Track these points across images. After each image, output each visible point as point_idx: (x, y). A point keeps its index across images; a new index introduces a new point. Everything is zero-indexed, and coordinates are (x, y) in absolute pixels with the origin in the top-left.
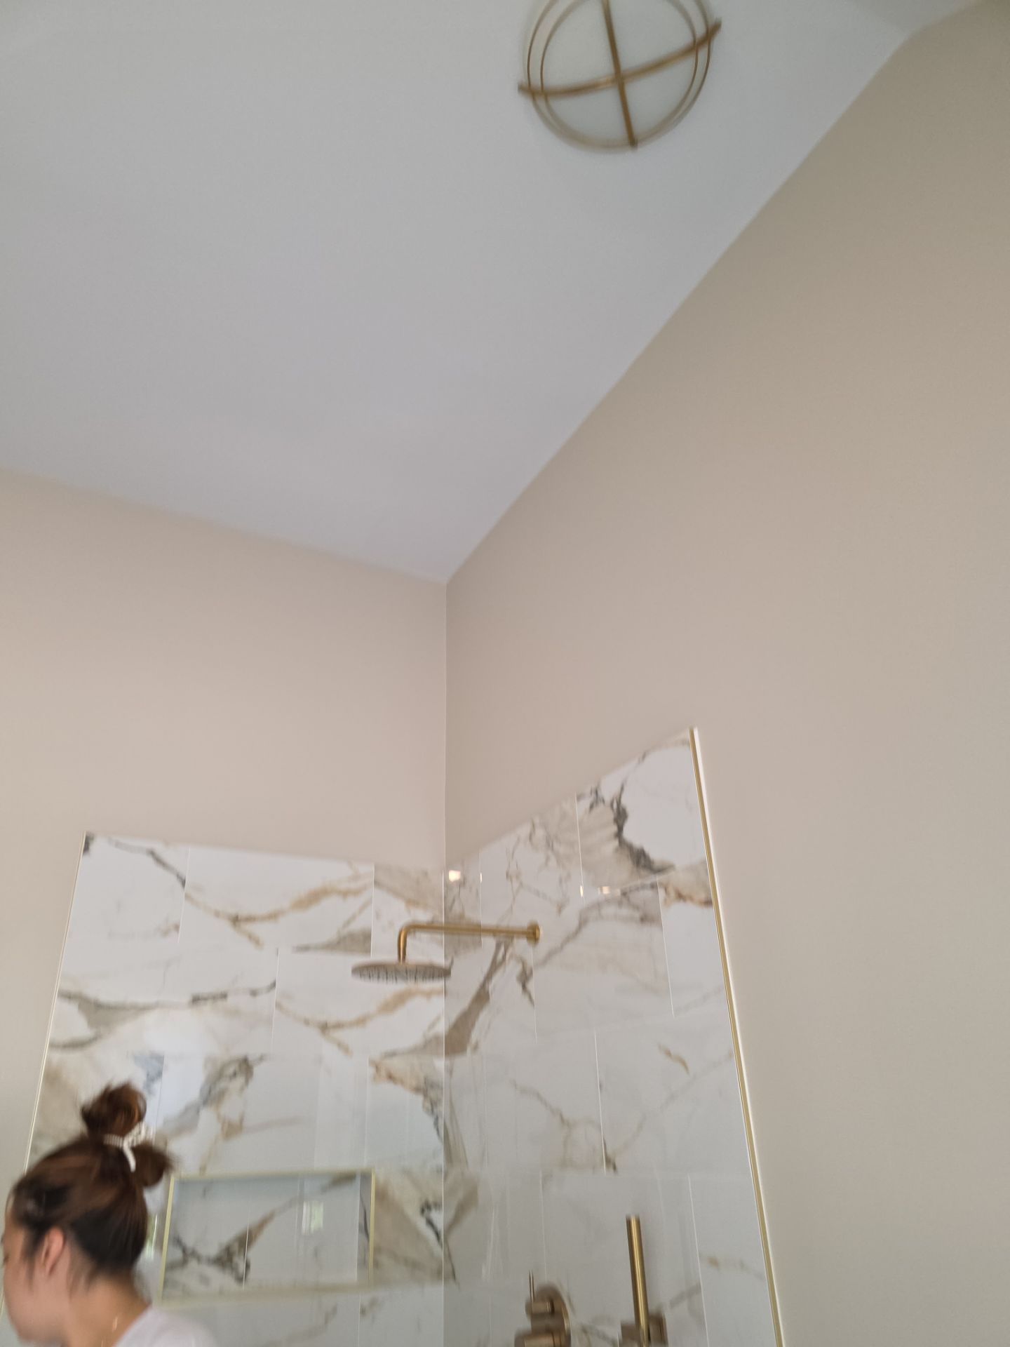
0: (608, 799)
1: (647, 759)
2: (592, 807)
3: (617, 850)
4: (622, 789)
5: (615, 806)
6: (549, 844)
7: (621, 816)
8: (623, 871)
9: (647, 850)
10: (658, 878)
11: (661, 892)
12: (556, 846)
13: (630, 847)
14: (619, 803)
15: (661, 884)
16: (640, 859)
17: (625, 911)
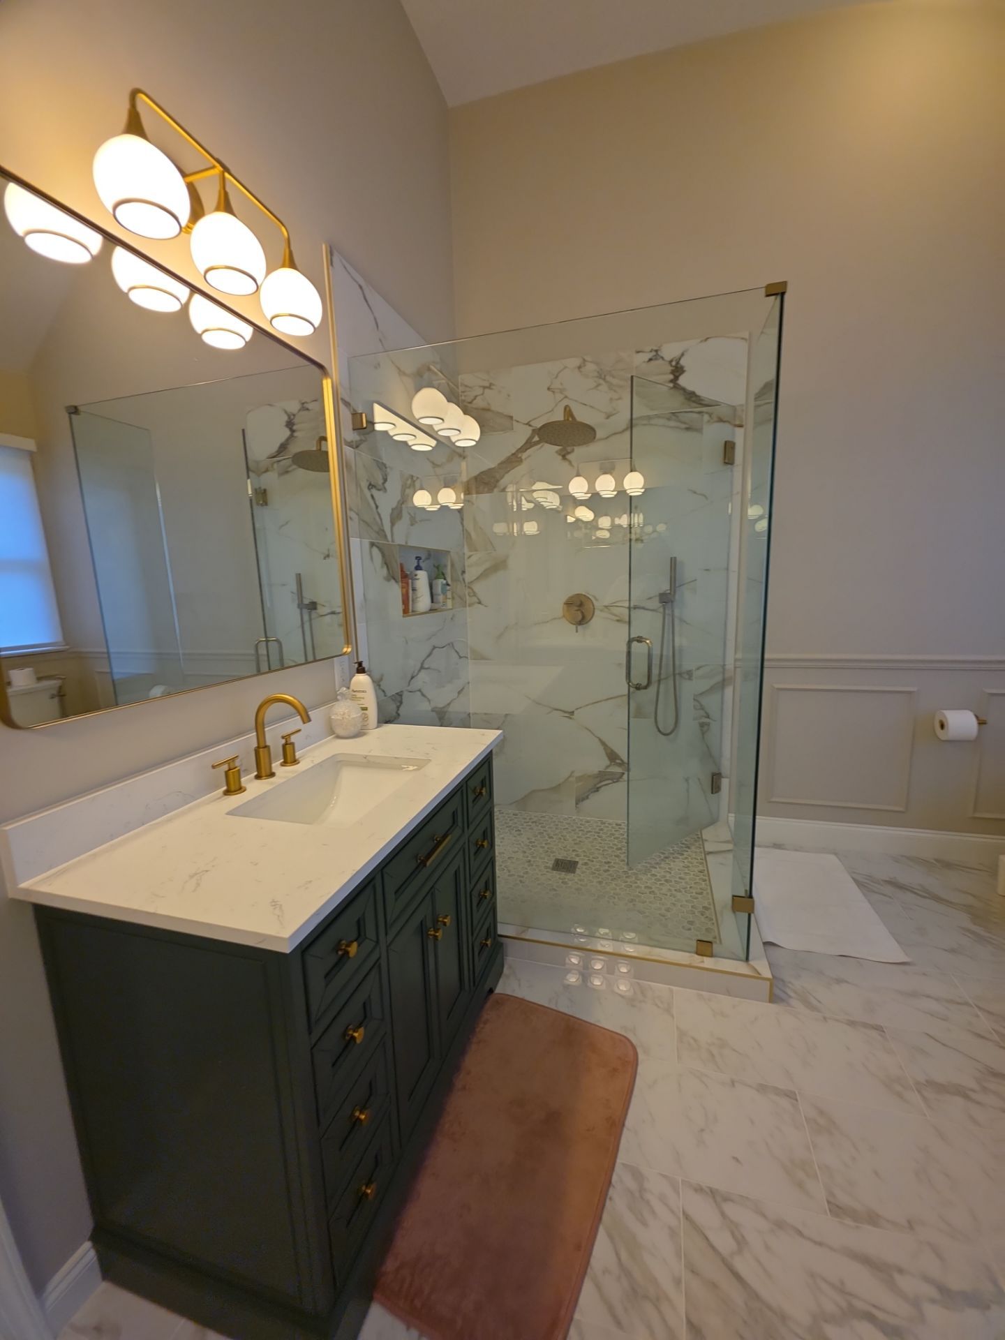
0: (668, 358)
1: (709, 341)
2: (650, 360)
3: (672, 388)
4: (683, 355)
5: (674, 363)
6: (601, 376)
7: (678, 370)
8: (675, 402)
9: (698, 393)
10: (704, 409)
11: (706, 417)
12: (608, 378)
13: (684, 389)
14: (678, 363)
15: (707, 413)
16: (691, 397)
17: (672, 423)
